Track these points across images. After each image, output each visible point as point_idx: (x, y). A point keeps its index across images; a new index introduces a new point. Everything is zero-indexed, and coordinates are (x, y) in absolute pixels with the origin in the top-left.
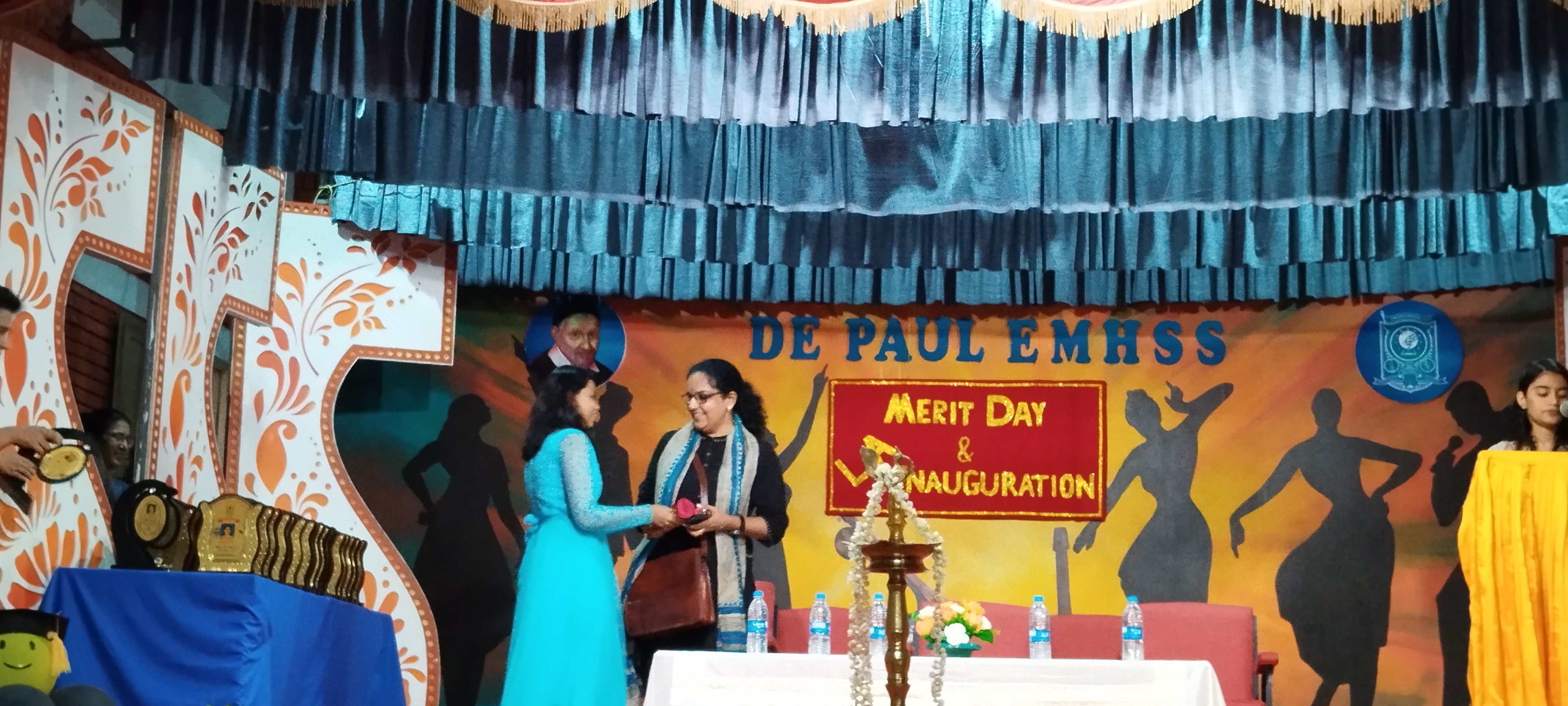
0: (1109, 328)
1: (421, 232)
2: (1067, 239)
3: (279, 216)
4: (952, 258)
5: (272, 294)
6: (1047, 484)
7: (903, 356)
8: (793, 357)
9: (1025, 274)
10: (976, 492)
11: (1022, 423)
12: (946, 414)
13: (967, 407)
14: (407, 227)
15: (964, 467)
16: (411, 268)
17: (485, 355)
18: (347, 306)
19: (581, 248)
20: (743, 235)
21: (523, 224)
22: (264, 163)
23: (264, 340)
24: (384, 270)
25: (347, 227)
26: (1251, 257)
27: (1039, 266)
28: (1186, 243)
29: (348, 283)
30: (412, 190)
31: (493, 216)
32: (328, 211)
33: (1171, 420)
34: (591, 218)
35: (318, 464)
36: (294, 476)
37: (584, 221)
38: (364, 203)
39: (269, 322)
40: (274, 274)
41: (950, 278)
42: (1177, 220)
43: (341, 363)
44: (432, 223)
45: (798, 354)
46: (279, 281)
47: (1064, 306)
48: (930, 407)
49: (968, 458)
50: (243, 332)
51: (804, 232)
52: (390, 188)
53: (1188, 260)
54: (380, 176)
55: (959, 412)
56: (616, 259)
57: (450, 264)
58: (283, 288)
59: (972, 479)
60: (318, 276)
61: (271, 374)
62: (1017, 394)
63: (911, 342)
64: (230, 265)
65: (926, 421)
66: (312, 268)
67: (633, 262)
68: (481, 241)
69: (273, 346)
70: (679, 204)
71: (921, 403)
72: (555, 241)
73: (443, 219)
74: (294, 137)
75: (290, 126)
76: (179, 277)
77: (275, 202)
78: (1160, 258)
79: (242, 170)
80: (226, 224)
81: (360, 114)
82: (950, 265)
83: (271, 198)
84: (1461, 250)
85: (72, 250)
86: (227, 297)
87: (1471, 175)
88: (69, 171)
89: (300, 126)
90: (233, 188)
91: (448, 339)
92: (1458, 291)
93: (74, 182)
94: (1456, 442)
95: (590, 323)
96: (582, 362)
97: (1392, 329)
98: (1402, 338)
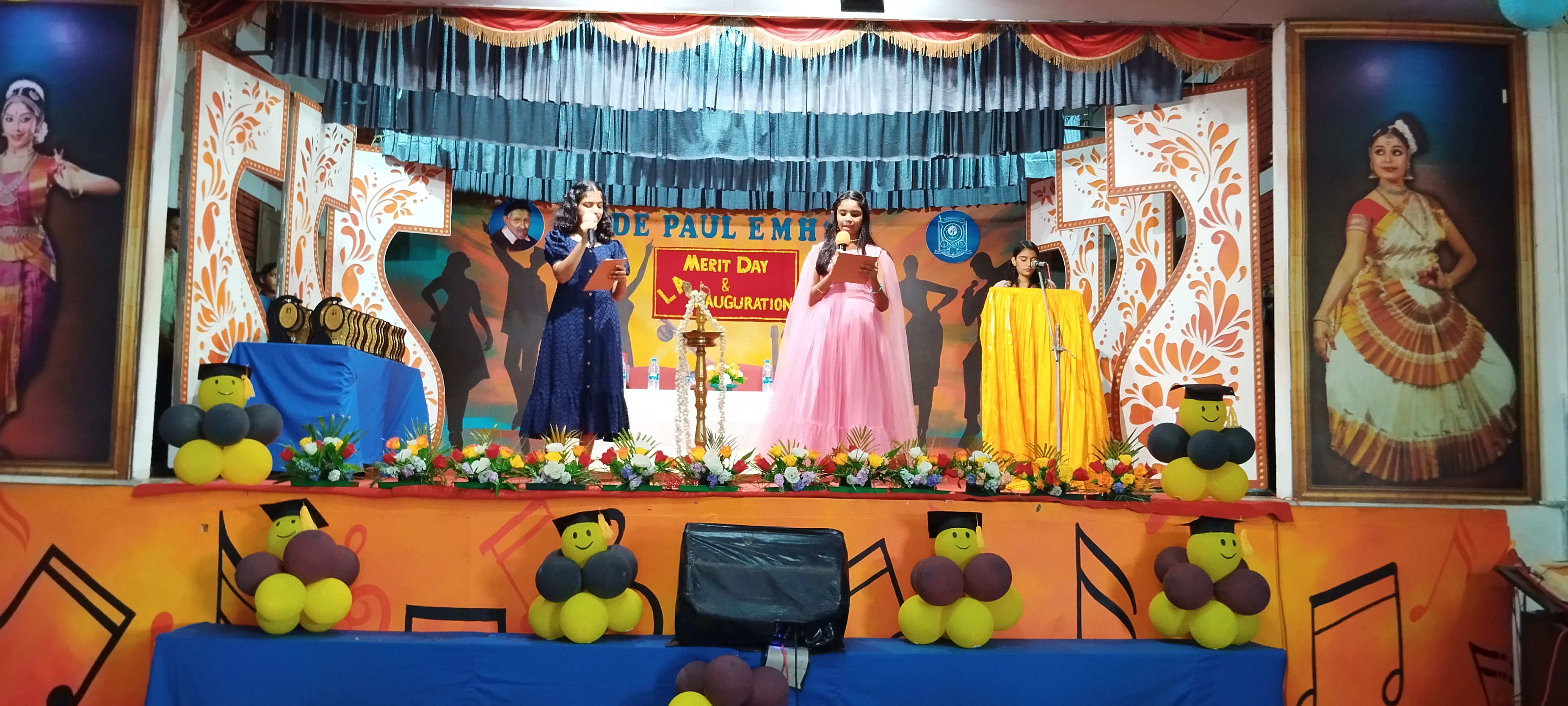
0: (801, 222)
1: (433, 163)
2: (781, 175)
3: (353, 151)
4: (720, 184)
5: (350, 195)
6: (768, 303)
7: (693, 235)
8: (635, 235)
9: (757, 193)
10: (731, 307)
11: (756, 271)
12: (716, 267)
13: (727, 262)
14: (424, 160)
15: (725, 294)
16: (427, 183)
17: (467, 231)
18: (392, 202)
19: (520, 174)
20: (610, 169)
21: (489, 161)
22: (343, 121)
23: (345, 220)
24: (412, 183)
25: (390, 159)
26: (875, 186)
27: (767, 189)
28: (842, 179)
29: (392, 190)
30: (427, 139)
31: (472, 156)
32: (380, 150)
34: (526, 158)
35: (376, 288)
36: (363, 294)
37: (522, 160)
38: (401, 146)
39: (349, 210)
40: (351, 183)
41: (719, 194)
42: (838, 166)
43: (388, 233)
44: (439, 157)
45: (638, 233)
46: (353, 188)
47: (779, 210)
48: (707, 262)
49: (727, 289)
50: (333, 215)
51: (642, 167)
52: (414, 138)
53: (843, 188)
54: (411, 131)
55: (723, 265)
56: (540, 180)
57: (449, 180)
58: (355, 192)
59: (729, 300)
60: (375, 185)
61: (349, 239)
62: (753, 256)
63: (698, 228)
64: (327, 179)
65: (706, 270)
66: (371, 181)
67: (550, 182)
68: (466, 168)
69: (350, 223)
70: (576, 151)
71: (703, 260)
72: (507, 169)
73: (444, 156)
74: (362, 108)
75: (360, 102)
76: (299, 185)
77: (351, 144)
78: (829, 186)
79: (332, 126)
80: (324, 156)
81: (399, 96)
82: (719, 188)
83: (348, 142)
84: (981, 185)
85: (239, 168)
86: (325, 196)
87: (988, 146)
88: (236, 124)
89: (365, 102)
90: (327, 136)
91: (447, 221)
92: (978, 206)
93: (239, 130)
94: (975, 283)
95: (525, 214)
96: (520, 235)
97: (944, 225)
98: (949, 230)
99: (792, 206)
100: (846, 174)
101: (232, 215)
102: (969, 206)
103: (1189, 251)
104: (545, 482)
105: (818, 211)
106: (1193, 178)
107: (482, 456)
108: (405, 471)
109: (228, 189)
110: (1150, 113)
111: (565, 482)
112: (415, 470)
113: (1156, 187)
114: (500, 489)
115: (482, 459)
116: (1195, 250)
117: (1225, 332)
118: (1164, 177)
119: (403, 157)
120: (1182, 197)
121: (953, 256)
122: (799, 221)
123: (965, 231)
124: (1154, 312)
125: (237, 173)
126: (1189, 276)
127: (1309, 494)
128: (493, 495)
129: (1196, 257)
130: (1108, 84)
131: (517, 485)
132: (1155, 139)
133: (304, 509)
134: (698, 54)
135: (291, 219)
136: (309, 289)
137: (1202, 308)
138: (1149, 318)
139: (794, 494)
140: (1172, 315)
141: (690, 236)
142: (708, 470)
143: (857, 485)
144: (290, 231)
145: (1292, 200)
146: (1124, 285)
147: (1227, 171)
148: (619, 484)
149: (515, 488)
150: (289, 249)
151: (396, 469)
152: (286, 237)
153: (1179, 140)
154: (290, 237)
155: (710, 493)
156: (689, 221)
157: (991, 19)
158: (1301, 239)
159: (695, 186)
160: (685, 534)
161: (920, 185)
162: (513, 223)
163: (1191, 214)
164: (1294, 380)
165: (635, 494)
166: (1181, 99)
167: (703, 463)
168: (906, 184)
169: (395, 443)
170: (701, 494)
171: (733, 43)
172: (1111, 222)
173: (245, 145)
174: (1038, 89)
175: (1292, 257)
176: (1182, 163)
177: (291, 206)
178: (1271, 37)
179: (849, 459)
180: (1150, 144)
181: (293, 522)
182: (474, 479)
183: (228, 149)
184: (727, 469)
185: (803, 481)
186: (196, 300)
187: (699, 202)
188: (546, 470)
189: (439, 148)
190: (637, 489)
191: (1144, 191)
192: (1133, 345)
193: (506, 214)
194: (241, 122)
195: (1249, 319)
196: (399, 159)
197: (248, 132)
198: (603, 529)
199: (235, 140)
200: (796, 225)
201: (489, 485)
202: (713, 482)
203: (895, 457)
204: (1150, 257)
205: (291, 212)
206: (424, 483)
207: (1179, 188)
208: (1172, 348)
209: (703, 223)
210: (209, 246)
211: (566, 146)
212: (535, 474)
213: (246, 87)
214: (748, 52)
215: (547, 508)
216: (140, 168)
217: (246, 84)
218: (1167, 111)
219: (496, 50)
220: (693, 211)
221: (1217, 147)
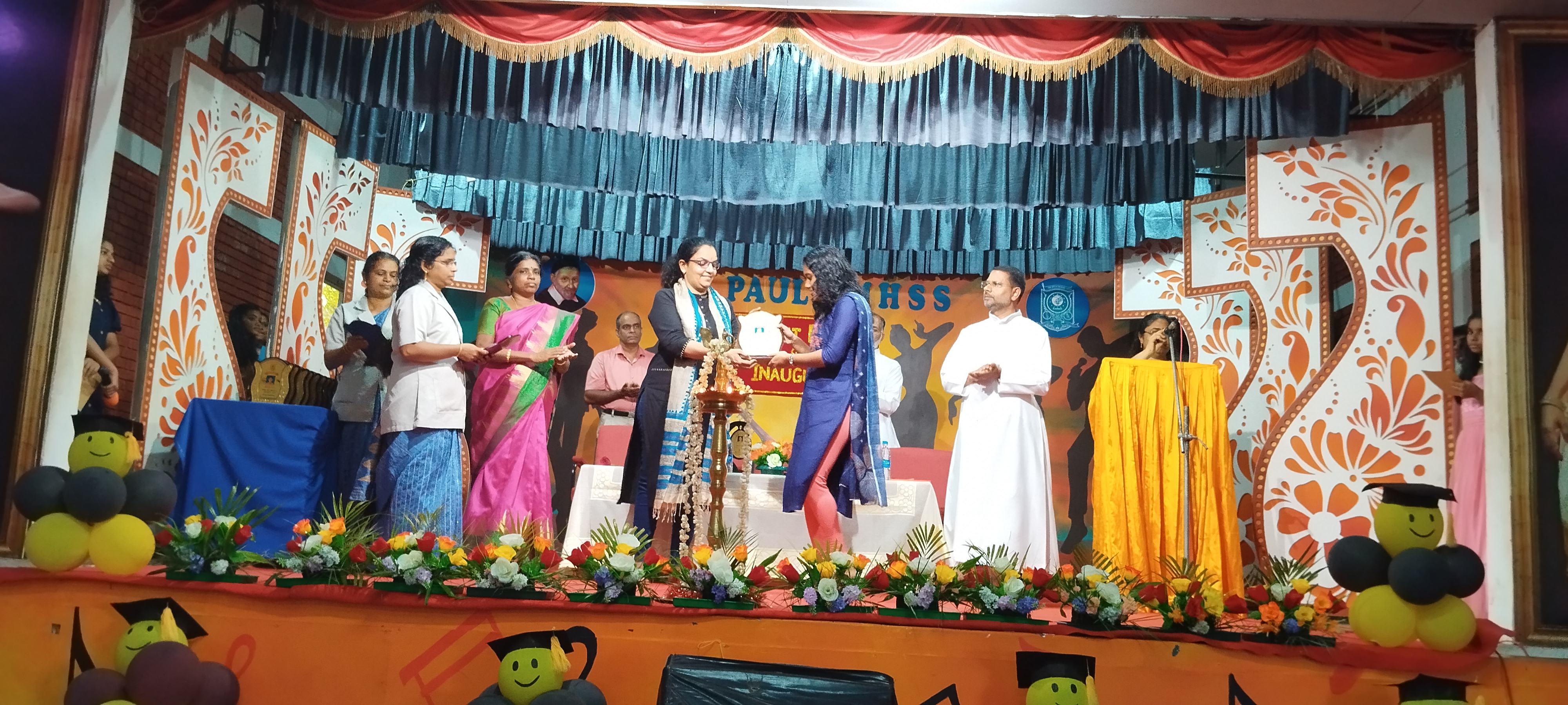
0: (882, 288)
1: (467, 210)
2: (859, 230)
3: (373, 193)
4: (790, 238)
5: (367, 241)
7: (760, 299)
14: (459, 207)
16: (461, 233)
19: (565, 224)
20: (664, 217)
21: (530, 208)
22: (360, 157)
25: (421, 205)
26: (968, 246)
27: (841, 246)
28: (929, 236)
30: (459, 179)
31: (512, 202)
32: (410, 195)
33: (916, 342)
34: (572, 205)
37: (567, 207)
38: (433, 191)
40: (368, 228)
41: (788, 251)
42: (925, 216)
44: (475, 204)
53: (930, 245)
54: (433, 168)
57: (486, 231)
60: (402, 234)
63: (765, 291)
64: (339, 220)
66: (399, 229)
67: (600, 234)
68: (504, 216)
72: (549, 219)
73: (480, 202)
74: (380, 142)
75: (378, 135)
76: (302, 225)
77: (371, 185)
78: (914, 243)
79: (349, 161)
80: (337, 195)
81: (421, 130)
82: (787, 242)
83: (368, 182)
84: (1092, 246)
85: (222, 200)
86: (335, 239)
87: (1102, 193)
88: (222, 149)
89: (385, 135)
90: (342, 173)
91: (483, 276)
92: (1088, 273)
93: (225, 156)
94: (1083, 361)
95: (574, 273)
96: (568, 296)
97: (1048, 294)
98: (1054, 300)
99: (874, 268)
100: (934, 229)
101: (209, 253)
102: (1077, 273)
103: (1358, 319)
104: (493, 587)
105: (902, 275)
106: (1363, 230)
107: (414, 548)
108: (310, 565)
109: (208, 222)
110: (1305, 149)
111: (518, 587)
112: (324, 564)
113: (1313, 239)
114: (431, 593)
115: (413, 552)
116: (1366, 318)
117: (1406, 421)
118: (1325, 227)
119: (436, 202)
120: (1348, 252)
121: (1057, 329)
122: (880, 286)
123: (1072, 301)
124: (1310, 394)
125: (219, 205)
126: (1357, 350)
127: (1536, 637)
128: (420, 602)
129: (1367, 327)
130: (1254, 113)
131: (457, 590)
132: (1312, 181)
133: (168, 613)
134: (754, 73)
135: (290, 262)
136: (309, 343)
137: (1376, 389)
138: (1304, 401)
139: (831, 616)
140: (1336, 398)
141: (756, 301)
142: (713, 578)
143: (917, 608)
144: (287, 276)
145: (1509, 247)
146: (1268, 364)
147: (1409, 221)
148: (591, 591)
149: (452, 594)
150: (285, 297)
151: (298, 561)
152: (282, 283)
153: (1343, 182)
154: (287, 283)
155: (714, 610)
156: (756, 284)
157: (1111, 14)
158: (1522, 298)
159: (760, 240)
160: (665, 671)
161: (1020, 245)
162: (560, 282)
163: (1359, 273)
164: (1515, 483)
165: (612, 608)
166: (1346, 133)
167: (708, 568)
168: (1003, 243)
169: (304, 526)
170: (701, 611)
171: (797, 61)
172: (1252, 287)
173: (230, 174)
174: (1167, 118)
175: (1511, 321)
176: (1349, 212)
177: (291, 248)
178: (1472, 45)
179: (909, 570)
180: (1307, 188)
181: (150, 629)
182: (399, 579)
183: (210, 177)
184: (741, 578)
185: (845, 597)
186: (162, 349)
187: (768, 262)
188: (494, 570)
189: (476, 194)
190: (614, 601)
191: (1297, 244)
192: (1282, 434)
193: (554, 272)
194: (227, 147)
195: (1439, 406)
196: (431, 204)
197: (234, 159)
198: (556, 658)
199: (219, 167)
200: (876, 290)
201: (418, 587)
202: (719, 595)
203: (973, 569)
204: (1301, 330)
205: (290, 255)
206: (333, 582)
207: (1343, 241)
208: (1334, 440)
209: (772, 285)
210: (181, 287)
211: (606, 188)
212: (479, 576)
213: (236, 109)
214: (814, 72)
215: (492, 622)
216: (66, 182)
217: (236, 105)
218: (1328, 149)
219: (519, 67)
220: (762, 273)
221: (1392, 194)
